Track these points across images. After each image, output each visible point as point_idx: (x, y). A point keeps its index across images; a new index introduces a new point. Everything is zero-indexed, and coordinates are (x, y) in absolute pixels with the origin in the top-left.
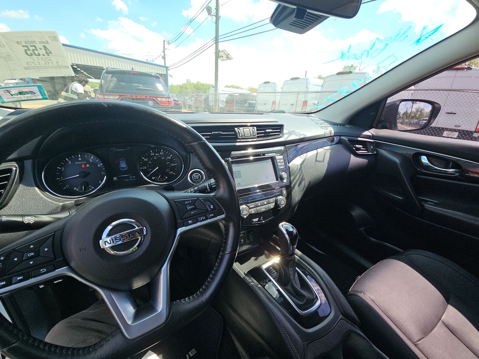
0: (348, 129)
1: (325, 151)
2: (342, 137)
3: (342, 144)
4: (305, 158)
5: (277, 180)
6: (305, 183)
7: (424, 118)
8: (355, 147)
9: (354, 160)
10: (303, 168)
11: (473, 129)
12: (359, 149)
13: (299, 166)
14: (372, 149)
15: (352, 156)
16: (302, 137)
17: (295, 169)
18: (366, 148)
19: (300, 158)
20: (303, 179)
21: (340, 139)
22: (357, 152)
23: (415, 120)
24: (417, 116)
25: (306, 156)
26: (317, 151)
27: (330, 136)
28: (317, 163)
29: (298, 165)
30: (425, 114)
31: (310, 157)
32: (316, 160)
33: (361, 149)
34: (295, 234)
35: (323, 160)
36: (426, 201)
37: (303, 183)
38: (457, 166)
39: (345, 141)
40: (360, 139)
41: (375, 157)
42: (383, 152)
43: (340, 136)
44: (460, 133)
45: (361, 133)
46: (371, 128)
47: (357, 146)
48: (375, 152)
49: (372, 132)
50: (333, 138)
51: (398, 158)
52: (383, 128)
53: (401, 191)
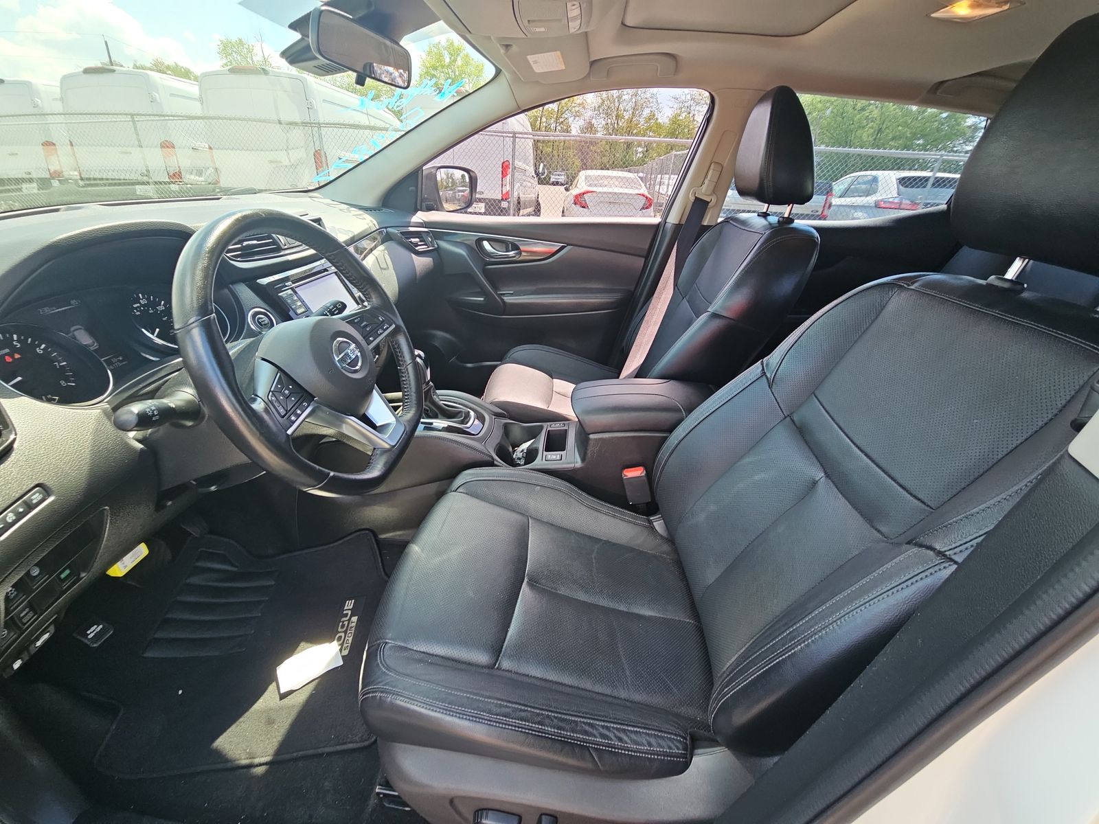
0: (391, 218)
1: (382, 254)
2: (389, 229)
3: (392, 240)
5: (358, 304)
7: (459, 188)
8: (411, 242)
9: (422, 263)
11: (500, 197)
12: (417, 245)
14: (431, 242)
15: (413, 255)
18: (424, 241)
21: (388, 232)
22: (416, 248)
23: (449, 192)
24: (450, 185)
26: (374, 254)
27: (376, 229)
28: (383, 271)
30: (457, 181)
33: (419, 243)
35: (387, 267)
38: (515, 247)
39: (396, 234)
40: (411, 229)
41: (438, 252)
42: (444, 245)
43: (386, 228)
44: (487, 203)
45: (408, 220)
46: (416, 211)
47: (413, 240)
48: (436, 246)
49: (420, 217)
50: (379, 231)
51: (462, 249)
52: (429, 209)
53: (479, 290)
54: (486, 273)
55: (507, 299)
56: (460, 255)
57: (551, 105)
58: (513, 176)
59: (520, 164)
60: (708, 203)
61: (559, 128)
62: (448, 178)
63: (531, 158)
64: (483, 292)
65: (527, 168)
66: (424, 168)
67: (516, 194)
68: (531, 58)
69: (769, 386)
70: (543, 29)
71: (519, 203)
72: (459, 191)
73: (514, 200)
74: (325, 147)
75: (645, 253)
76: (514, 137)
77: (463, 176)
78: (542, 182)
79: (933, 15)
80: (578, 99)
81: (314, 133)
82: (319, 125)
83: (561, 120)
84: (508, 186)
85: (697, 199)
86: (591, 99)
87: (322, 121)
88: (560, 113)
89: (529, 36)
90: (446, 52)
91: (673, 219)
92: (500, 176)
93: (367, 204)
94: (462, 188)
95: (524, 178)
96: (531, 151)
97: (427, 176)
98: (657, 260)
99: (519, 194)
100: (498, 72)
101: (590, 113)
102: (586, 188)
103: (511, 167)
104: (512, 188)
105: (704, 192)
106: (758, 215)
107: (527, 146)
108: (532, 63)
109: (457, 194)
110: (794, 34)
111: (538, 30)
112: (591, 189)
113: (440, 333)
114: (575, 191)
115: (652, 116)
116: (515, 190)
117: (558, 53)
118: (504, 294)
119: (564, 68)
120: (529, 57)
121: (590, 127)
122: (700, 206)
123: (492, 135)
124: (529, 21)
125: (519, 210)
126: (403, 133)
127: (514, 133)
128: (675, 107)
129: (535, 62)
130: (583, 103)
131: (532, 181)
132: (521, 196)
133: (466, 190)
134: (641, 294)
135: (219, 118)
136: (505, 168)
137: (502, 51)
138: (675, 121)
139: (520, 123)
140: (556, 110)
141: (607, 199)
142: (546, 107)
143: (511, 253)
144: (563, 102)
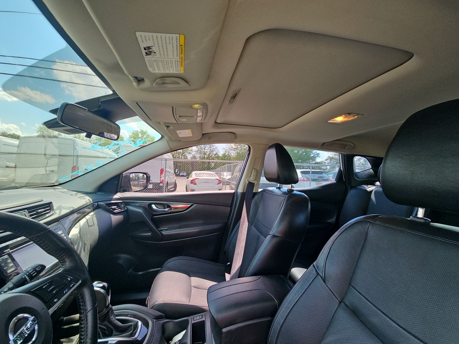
0: (100, 196)
1: (92, 217)
2: (99, 203)
3: (100, 208)
4: (80, 228)
6: (88, 248)
7: (141, 180)
8: (111, 208)
9: (115, 219)
10: (82, 236)
11: (159, 182)
12: (115, 209)
13: (79, 235)
14: (123, 207)
15: (111, 215)
16: (71, 209)
17: (76, 238)
18: (119, 207)
19: (76, 228)
20: (85, 244)
21: (98, 204)
22: (114, 211)
23: (136, 182)
24: (137, 179)
25: (80, 224)
26: (86, 218)
27: (90, 203)
28: (90, 228)
29: (77, 234)
30: (140, 178)
31: (83, 225)
32: (89, 226)
33: (116, 208)
34: (107, 286)
35: (93, 224)
36: (162, 230)
37: (86, 248)
38: (169, 206)
39: (103, 205)
40: (113, 202)
41: (127, 212)
42: (130, 208)
43: (97, 202)
44: (154, 185)
45: (112, 197)
46: (117, 192)
47: (113, 207)
48: (126, 209)
49: (118, 195)
50: (92, 205)
51: (141, 210)
52: (124, 191)
53: (149, 229)
54: (153, 220)
55: (164, 233)
56: (140, 212)
57: (180, 150)
58: (165, 174)
59: (168, 170)
60: (254, 184)
61: (183, 157)
62: (136, 176)
63: (173, 167)
64: (151, 230)
65: (171, 171)
66: (123, 173)
67: (166, 180)
68: (178, 132)
69: (324, 282)
70: (185, 120)
71: (168, 184)
72: (141, 181)
73: (165, 183)
74: (79, 165)
75: (230, 205)
76: (166, 160)
77: (143, 176)
78: (177, 175)
79: (328, 122)
80: (190, 149)
81: (74, 159)
82: (78, 156)
83: (184, 155)
84: (163, 178)
85: (249, 182)
86: (194, 148)
87: (79, 154)
88: (183, 153)
89: (179, 122)
90: (140, 133)
91: (240, 190)
92: (160, 174)
93: (89, 190)
94: (143, 180)
95: (170, 174)
96: (173, 165)
97: (125, 177)
98: (236, 208)
99: (167, 180)
100: (162, 137)
101: (195, 153)
102: (196, 177)
103: (164, 171)
104: (165, 179)
105: (252, 180)
106: (276, 188)
107: (171, 163)
108: (178, 134)
109: (140, 183)
110: (278, 127)
111: (183, 120)
112: (197, 178)
113: (124, 256)
114: (191, 179)
115: (217, 154)
116: (166, 179)
117: (190, 130)
118: (163, 230)
119: (192, 135)
120: (177, 131)
121: (194, 157)
122: (251, 185)
123: (157, 160)
124: (179, 116)
125: (168, 186)
126: (114, 159)
127: (166, 159)
128: (224, 151)
129: (180, 133)
130: (191, 150)
131: (173, 176)
132: (168, 181)
133: (144, 181)
134: (230, 224)
135: (25, 154)
136: (162, 171)
137: (165, 128)
138: (224, 155)
139: (169, 156)
140: (182, 152)
141: (204, 181)
142: (178, 151)
143: (166, 209)
144: (184, 149)
